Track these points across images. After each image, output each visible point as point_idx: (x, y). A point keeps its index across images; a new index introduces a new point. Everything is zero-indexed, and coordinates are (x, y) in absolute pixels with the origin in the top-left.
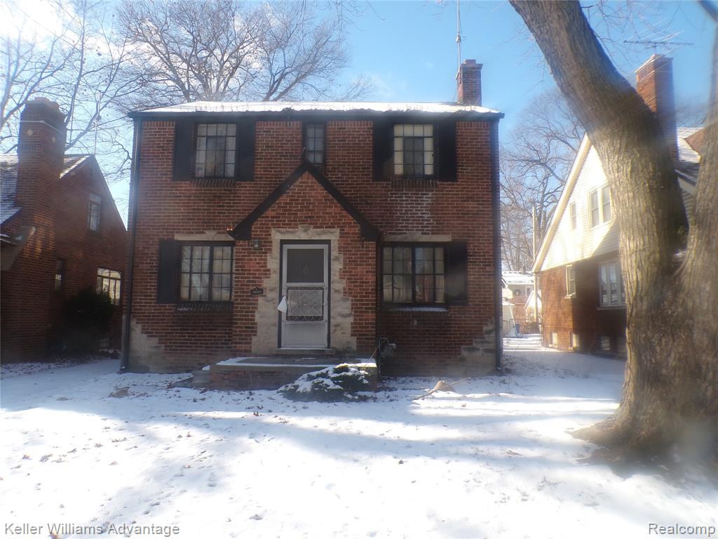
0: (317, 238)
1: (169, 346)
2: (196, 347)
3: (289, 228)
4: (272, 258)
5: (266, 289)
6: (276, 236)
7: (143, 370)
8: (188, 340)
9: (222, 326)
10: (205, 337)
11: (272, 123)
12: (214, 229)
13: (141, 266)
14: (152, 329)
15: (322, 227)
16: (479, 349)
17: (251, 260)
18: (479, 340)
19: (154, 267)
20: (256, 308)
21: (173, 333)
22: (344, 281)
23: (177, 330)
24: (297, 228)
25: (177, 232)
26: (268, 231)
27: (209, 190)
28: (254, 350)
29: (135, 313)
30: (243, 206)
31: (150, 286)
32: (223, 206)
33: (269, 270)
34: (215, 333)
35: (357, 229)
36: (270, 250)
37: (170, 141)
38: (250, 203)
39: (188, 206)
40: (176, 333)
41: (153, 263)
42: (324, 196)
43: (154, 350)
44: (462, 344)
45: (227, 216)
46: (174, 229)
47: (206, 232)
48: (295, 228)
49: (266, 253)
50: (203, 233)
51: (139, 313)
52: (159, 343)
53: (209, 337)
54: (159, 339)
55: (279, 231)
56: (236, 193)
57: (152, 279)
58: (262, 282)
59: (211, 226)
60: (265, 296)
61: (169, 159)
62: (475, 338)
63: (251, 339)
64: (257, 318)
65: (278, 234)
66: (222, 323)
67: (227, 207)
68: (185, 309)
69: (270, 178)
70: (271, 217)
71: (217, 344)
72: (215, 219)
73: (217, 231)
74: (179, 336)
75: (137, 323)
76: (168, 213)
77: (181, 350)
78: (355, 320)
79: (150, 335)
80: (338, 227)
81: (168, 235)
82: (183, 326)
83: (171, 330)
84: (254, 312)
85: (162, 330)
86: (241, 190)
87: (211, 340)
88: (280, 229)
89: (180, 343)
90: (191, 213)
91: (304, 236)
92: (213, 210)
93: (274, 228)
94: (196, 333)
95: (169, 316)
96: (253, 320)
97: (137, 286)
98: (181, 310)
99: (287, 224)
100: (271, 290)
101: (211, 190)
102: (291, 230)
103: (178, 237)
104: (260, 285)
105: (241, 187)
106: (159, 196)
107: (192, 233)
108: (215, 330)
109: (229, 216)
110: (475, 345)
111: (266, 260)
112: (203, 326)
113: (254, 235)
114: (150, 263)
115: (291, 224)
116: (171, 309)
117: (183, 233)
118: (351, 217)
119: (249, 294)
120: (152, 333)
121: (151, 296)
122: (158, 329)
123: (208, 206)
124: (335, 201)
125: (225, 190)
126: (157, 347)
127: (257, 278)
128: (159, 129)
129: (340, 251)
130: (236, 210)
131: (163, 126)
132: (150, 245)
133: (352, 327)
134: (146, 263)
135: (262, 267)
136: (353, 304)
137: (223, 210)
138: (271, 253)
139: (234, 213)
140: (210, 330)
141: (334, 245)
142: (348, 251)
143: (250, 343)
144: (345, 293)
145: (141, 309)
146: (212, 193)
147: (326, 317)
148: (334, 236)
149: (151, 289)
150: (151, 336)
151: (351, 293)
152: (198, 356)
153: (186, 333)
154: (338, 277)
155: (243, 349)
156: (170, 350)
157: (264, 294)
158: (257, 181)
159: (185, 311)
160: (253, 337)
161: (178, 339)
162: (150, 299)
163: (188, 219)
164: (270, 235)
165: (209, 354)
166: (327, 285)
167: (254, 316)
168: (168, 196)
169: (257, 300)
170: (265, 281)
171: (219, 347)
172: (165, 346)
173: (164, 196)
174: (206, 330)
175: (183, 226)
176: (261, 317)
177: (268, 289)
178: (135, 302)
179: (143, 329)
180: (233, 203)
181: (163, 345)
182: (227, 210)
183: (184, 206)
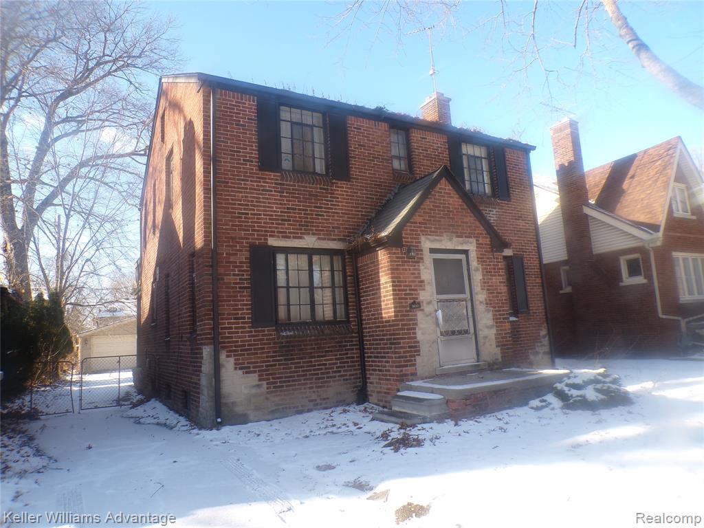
0: (460, 248)
1: (272, 383)
2: (304, 380)
3: (436, 236)
4: (425, 268)
5: (423, 302)
6: (427, 244)
7: (242, 420)
8: (294, 372)
9: (331, 351)
10: (315, 366)
11: (361, 119)
12: (313, 234)
13: (226, 279)
14: (248, 363)
15: (462, 237)
16: (540, 353)
17: (406, 270)
18: (539, 344)
19: (246, 279)
20: (416, 324)
21: (275, 365)
22: (485, 292)
23: (281, 360)
24: (442, 236)
25: (271, 236)
26: (418, 239)
27: (303, 187)
28: (419, 372)
29: (224, 343)
30: (342, 209)
31: (241, 305)
32: (321, 207)
33: (423, 281)
34: (325, 360)
35: (488, 240)
36: (422, 259)
37: (252, 119)
38: (348, 207)
39: (281, 204)
40: (279, 365)
41: (243, 275)
42: (460, 205)
43: (254, 391)
44: (529, 349)
45: (325, 219)
46: (266, 231)
47: (305, 237)
48: (440, 236)
49: (419, 262)
50: (301, 238)
51: (229, 342)
52: (260, 380)
53: (319, 365)
54: (259, 376)
55: (428, 239)
56: (333, 194)
57: (244, 296)
58: (418, 294)
59: (309, 230)
60: (423, 310)
61: (252, 142)
62: (537, 342)
63: (415, 360)
64: (420, 336)
65: (427, 242)
66: (332, 347)
67: (325, 208)
68: (289, 333)
69: (366, 180)
70: (420, 223)
71: (329, 373)
72: (313, 222)
73: (317, 236)
74: (284, 369)
75: (228, 356)
76: (258, 210)
77: (287, 386)
78: (497, 330)
79: (248, 371)
80: (474, 237)
81: (261, 239)
82: (288, 355)
83: (273, 361)
84: (415, 329)
85: (261, 362)
86: (338, 191)
87: (322, 369)
88: (429, 237)
89: (286, 377)
90: (285, 212)
91: (449, 246)
92: (310, 210)
93: (423, 235)
94: (304, 362)
95: (270, 344)
96: (415, 338)
97: (224, 306)
98: (284, 334)
99: (434, 232)
100: (429, 303)
101: (306, 187)
102: (437, 238)
103: (273, 242)
104: (417, 298)
105: (338, 187)
106: (243, 188)
107: (289, 237)
108: (325, 356)
109: (328, 220)
110: (537, 349)
111: (420, 270)
112: (311, 353)
113: (405, 242)
114: (238, 275)
115: (437, 232)
116: (271, 335)
117: (278, 237)
118: (482, 228)
119: (408, 309)
120: (249, 367)
121: (244, 318)
122: (257, 362)
123: (303, 206)
124: (469, 211)
125: (321, 189)
126: (258, 386)
127: (413, 290)
128: (236, 102)
129: (478, 261)
130: (334, 213)
131: (242, 99)
132: (238, 250)
133: (496, 338)
134: (234, 275)
135: (416, 277)
136: (494, 315)
137: (321, 211)
138: (423, 262)
139: (333, 216)
140: (318, 357)
141: (473, 255)
142: (484, 262)
143: (414, 365)
144: (487, 304)
145: (232, 337)
146: (307, 191)
147: (472, 330)
148: (471, 246)
149: (243, 309)
150: (247, 373)
151: (491, 304)
152: (308, 390)
153: (292, 364)
154: (480, 288)
155: (409, 373)
156: (274, 387)
157: (422, 308)
158: (353, 182)
159: (291, 335)
160: (417, 357)
161: (282, 373)
162: (243, 323)
163: (282, 220)
164: (420, 242)
165: (320, 387)
166: (469, 297)
167: (415, 333)
168: (255, 189)
169: (416, 315)
170: (421, 293)
171: (331, 377)
172: (267, 384)
173: (250, 189)
174: (314, 357)
175: (277, 228)
176: (422, 334)
177: (425, 302)
178: (222, 328)
179: (236, 364)
180: (332, 205)
181: (265, 383)
182: (325, 212)
183: (277, 204)
